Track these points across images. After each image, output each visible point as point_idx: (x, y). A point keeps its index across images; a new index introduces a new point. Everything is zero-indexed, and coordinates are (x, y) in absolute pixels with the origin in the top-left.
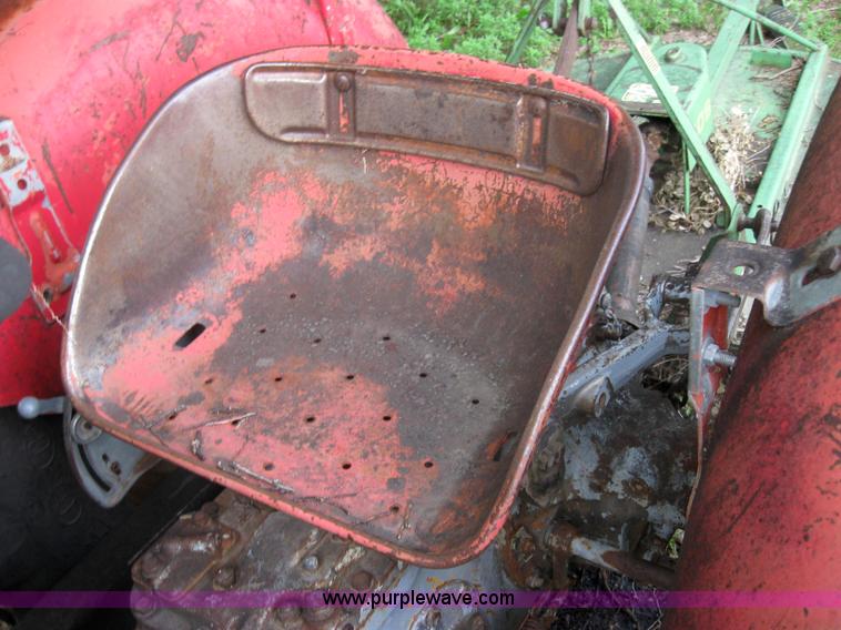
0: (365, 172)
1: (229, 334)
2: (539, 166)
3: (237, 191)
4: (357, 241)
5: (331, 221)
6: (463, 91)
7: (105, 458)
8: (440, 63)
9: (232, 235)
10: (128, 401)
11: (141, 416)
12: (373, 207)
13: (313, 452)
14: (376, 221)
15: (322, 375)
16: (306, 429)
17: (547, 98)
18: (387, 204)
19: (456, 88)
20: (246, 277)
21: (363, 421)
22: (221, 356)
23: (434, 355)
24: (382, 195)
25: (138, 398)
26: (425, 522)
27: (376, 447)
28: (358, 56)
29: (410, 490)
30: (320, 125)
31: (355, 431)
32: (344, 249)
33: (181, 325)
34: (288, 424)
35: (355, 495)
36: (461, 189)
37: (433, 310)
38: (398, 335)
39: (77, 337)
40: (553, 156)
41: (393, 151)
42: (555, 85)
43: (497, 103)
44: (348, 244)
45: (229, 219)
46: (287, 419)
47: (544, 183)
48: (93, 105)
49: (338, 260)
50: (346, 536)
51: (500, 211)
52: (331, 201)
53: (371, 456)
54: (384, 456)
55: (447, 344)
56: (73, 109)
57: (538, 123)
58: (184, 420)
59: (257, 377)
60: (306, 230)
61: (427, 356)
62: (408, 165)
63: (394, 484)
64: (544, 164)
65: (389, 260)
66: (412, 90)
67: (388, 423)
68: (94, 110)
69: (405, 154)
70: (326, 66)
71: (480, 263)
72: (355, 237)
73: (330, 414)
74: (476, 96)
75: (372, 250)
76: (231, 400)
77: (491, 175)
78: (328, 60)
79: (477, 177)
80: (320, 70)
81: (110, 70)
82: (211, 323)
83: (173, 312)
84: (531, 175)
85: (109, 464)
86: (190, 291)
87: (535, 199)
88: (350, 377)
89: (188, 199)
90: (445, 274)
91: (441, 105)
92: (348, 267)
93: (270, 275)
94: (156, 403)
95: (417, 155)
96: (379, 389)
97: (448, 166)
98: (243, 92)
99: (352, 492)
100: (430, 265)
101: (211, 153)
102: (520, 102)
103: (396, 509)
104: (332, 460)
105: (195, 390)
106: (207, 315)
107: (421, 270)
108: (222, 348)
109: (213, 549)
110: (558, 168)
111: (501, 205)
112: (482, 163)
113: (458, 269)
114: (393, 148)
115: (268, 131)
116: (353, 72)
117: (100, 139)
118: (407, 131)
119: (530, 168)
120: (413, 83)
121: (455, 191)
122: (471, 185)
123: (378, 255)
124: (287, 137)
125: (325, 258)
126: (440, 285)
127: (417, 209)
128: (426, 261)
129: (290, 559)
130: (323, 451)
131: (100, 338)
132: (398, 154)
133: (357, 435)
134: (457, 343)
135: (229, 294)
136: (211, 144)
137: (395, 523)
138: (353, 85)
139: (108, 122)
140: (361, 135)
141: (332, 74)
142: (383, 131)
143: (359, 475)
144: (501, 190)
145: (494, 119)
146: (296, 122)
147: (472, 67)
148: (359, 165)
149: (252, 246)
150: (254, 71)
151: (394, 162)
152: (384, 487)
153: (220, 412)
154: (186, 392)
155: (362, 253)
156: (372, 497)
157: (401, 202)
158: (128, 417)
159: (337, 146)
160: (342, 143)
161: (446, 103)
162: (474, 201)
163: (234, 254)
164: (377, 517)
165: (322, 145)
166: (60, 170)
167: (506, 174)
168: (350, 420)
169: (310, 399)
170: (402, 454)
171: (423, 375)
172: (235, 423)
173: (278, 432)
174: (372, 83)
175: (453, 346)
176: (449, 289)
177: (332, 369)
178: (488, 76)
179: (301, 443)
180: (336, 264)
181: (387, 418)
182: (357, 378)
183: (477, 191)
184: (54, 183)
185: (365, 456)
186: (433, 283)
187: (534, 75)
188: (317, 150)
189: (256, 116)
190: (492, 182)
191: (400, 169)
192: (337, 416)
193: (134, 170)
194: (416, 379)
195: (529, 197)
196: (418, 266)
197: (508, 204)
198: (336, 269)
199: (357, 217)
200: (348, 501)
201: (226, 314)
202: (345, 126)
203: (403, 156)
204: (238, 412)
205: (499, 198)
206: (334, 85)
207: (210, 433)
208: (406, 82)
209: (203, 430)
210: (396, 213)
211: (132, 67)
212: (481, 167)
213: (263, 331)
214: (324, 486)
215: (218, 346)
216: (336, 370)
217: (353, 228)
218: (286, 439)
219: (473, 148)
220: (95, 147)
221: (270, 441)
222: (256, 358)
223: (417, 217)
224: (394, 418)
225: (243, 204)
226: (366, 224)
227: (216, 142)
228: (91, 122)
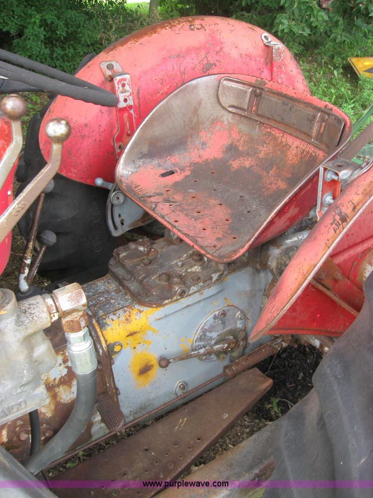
0: (256, 131)
1: (182, 178)
2: (320, 142)
3: (205, 126)
4: (245, 159)
5: (238, 149)
6: (300, 106)
7: (120, 216)
8: (295, 93)
9: (197, 142)
10: (135, 187)
11: (138, 194)
12: (255, 146)
13: (195, 222)
14: (255, 152)
15: (210, 201)
16: (196, 214)
17: (328, 114)
18: (261, 147)
19: (298, 104)
20: (197, 160)
21: (218, 218)
22: (176, 185)
23: (257, 207)
24: (260, 142)
25: (139, 188)
26: (223, 253)
27: (218, 227)
28: (266, 83)
29: (223, 243)
30: (244, 108)
31: (213, 220)
32: (239, 160)
33: (166, 169)
34: (190, 211)
35: (202, 238)
36: (290, 146)
37: (265, 192)
38: (247, 197)
39: (126, 157)
40: (325, 138)
41: (269, 125)
42: (333, 110)
43: (311, 113)
44: (241, 159)
45: (198, 135)
46: (191, 210)
47: (320, 149)
48: (162, 79)
49: (235, 164)
50: (192, 245)
51: (302, 158)
52: (240, 140)
53: (215, 229)
54: (219, 230)
55: (263, 205)
56: (154, 79)
57: (324, 124)
58: (153, 199)
59: (186, 194)
60: (227, 149)
61: (254, 207)
62: (273, 132)
63: (218, 239)
64: (321, 142)
65: (255, 169)
66: (282, 101)
67: (227, 222)
68: (162, 81)
69: (274, 127)
70: (253, 85)
71: (289, 178)
72: (245, 157)
73: (207, 213)
74: (304, 109)
75: (250, 164)
76: (173, 198)
77: (302, 143)
78: (254, 83)
79: (297, 143)
80: (250, 85)
81: (173, 68)
82: (177, 172)
83: (164, 163)
84: (316, 145)
85: (120, 219)
86: (174, 157)
87: (315, 155)
88: (221, 204)
89: (184, 122)
90: (274, 180)
91: (291, 110)
92: (238, 168)
93: (207, 162)
94: (145, 192)
95: (277, 128)
96: (230, 211)
97: (288, 136)
98: (218, 87)
99: (202, 237)
100: (270, 175)
101: (199, 107)
102: (319, 114)
103: (215, 247)
104: (200, 226)
105: (161, 191)
106: (177, 169)
107: (265, 177)
108: (178, 182)
109: (146, 251)
110: (325, 144)
111: (303, 155)
112: (300, 137)
113: (280, 179)
114: (269, 123)
115: (224, 105)
116: (262, 89)
117: (161, 93)
118: (275, 118)
119: (317, 142)
120: (283, 99)
121: (288, 147)
122: (294, 146)
123: (252, 166)
124: (230, 109)
125: (231, 162)
126: (271, 183)
127: (272, 151)
128: (269, 173)
129: (172, 261)
130: (198, 223)
131: (134, 161)
132: (271, 127)
133: (213, 221)
134: (268, 206)
135: (188, 165)
136: (200, 103)
137: (212, 250)
138: (260, 94)
139: (166, 88)
140: (258, 115)
141: (254, 89)
142: (267, 116)
143: (207, 233)
144: (304, 150)
145: (308, 119)
146: (235, 104)
147: (307, 97)
148: (255, 128)
149: (204, 149)
150: (225, 80)
151: (269, 130)
152: (215, 239)
153: (167, 201)
154: (158, 191)
155: (246, 164)
156: (209, 240)
157: (267, 147)
158: (133, 192)
159: (249, 118)
160: (251, 117)
161: (293, 109)
162: (294, 152)
163: (196, 150)
164: (207, 246)
165: (243, 116)
166: (141, 100)
167: (308, 143)
168: (213, 216)
169: (202, 206)
170: (227, 232)
171: (248, 212)
172: (171, 205)
173: (185, 212)
174: (268, 95)
175: (266, 206)
176: (274, 186)
177: (216, 200)
178: (311, 102)
179: (191, 218)
180: (234, 166)
181: (227, 220)
182: (223, 205)
183: (296, 148)
184: (137, 105)
185: (213, 228)
186: (268, 182)
187: (327, 105)
188: (241, 118)
189: (220, 97)
190: (303, 145)
191: (270, 134)
192: (209, 214)
193: (167, 103)
194: (245, 212)
195: (314, 154)
196: (265, 174)
197: (305, 156)
198: (234, 167)
199: (248, 149)
200: (199, 239)
201: (184, 171)
202: (254, 111)
203: (272, 128)
204: (174, 202)
205: (303, 153)
206: (254, 93)
207: (160, 206)
208: (280, 98)
209: (158, 204)
210: (264, 151)
211: (182, 69)
212: (300, 139)
213: (196, 181)
214: (193, 232)
215: (177, 181)
216: (217, 201)
217: (245, 153)
218: (187, 215)
219: (298, 130)
220: (158, 96)
221: (181, 214)
222: (189, 189)
223: (271, 154)
224: (230, 221)
225: (205, 131)
226: (251, 153)
227: (202, 103)
228: (159, 86)
